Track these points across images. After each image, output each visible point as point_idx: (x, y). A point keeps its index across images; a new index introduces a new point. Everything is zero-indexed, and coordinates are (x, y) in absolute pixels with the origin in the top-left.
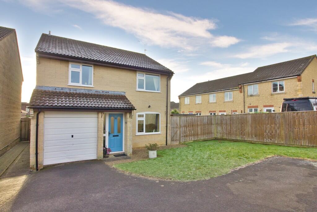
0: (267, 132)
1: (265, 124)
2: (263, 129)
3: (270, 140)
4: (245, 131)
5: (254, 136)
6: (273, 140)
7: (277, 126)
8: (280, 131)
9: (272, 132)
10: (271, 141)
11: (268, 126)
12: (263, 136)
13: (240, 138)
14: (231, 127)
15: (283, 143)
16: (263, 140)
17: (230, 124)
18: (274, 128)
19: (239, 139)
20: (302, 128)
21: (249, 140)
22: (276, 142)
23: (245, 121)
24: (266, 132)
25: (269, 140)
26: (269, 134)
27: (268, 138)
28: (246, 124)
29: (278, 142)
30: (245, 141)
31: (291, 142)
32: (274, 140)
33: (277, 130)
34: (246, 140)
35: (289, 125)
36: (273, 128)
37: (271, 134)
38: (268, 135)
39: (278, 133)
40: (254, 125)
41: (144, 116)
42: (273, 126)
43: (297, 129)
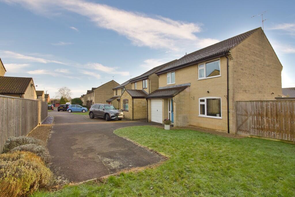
41: (206, 101)
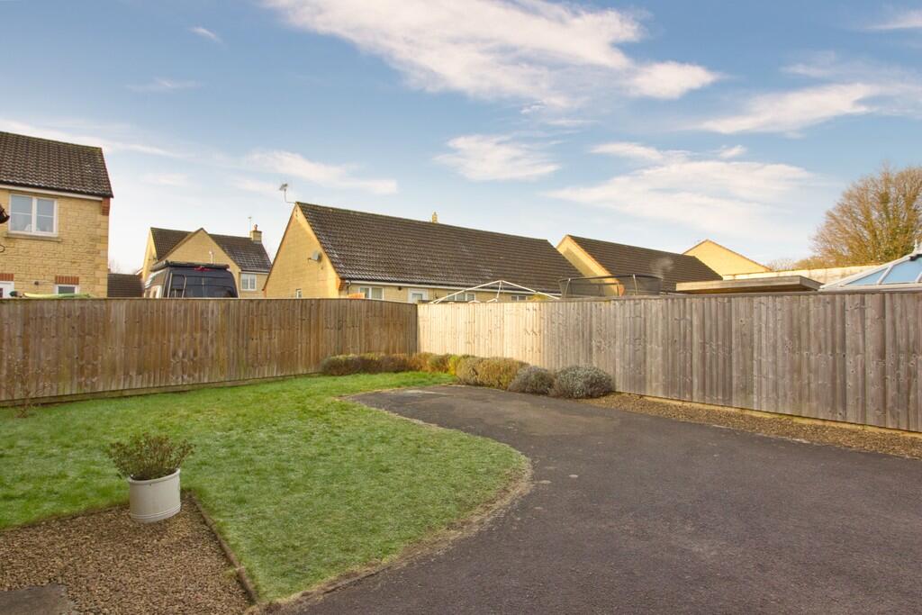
0: (181, 354)
1: (175, 332)
2: (169, 347)
3: (189, 376)
4: (96, 359)
5: (133, 373)
6: (197, 375)
7: (210, 335)
8: (218, 349)
9: (195, 354)
10: (191, 379)
11: (185, 336)
12: (168, 366)
13: (75, 386)
14: (26, 350)
15: (222, 378)
16: (167, 381)
17: (25, 338)
18: (201, 342)
19: (68, 392)
20: (265, 337)
21: (113, 388)
22: (206, 381)
23: (101, 324)
24: (175, 354)
25: (185, 377)
26: (186, 360)
27: (183, 372)
28: (103, 334)
29: (209, 379)
30: (96, 396)
31: (242, 373)
32: (200, 376)
33: (210, 347)
34: (100, 389)
35: (238, 331)
36: (198, 341)
37: (192, 360)
38: (183, 362)
39: (210, 355)
40: (137, 337)
42: (198, 335)
43: (255, 341)
